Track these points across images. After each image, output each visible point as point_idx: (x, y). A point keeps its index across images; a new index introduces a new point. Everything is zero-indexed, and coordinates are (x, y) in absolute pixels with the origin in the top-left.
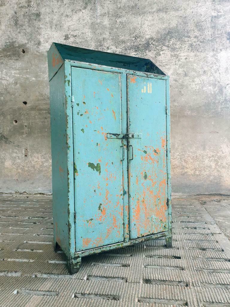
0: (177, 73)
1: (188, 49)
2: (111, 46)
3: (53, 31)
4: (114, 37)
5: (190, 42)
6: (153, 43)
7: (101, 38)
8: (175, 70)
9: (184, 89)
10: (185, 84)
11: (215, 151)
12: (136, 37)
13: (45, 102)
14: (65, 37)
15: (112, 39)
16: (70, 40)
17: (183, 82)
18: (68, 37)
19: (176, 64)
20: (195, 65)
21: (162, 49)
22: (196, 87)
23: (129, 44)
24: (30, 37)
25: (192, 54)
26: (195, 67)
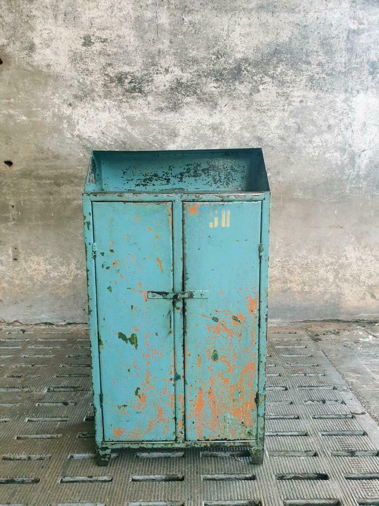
0: (286, 126)
1: (306, 86)
2: (173, 67)
3: (59, 26)
4: (179, 51)
5: (310, 73)
6: (248, 68)
7: (154, 49)
8: (282, 120)
9: (294, 154)
10: (297, 145)
11: (335, 256)
12: (219, 55)
13: (48, 164)
14: (83, 41)
15: (174, 54)
16: (95, 48)
17: (294, 142)
18: (90, 42)
19: (284, 110)
20: (315, 113)
21: (262, 80)
22: (315, 152)
23: (204, 66)
24: (12, 32)
25: (312, 94)
26: (315, 118)
